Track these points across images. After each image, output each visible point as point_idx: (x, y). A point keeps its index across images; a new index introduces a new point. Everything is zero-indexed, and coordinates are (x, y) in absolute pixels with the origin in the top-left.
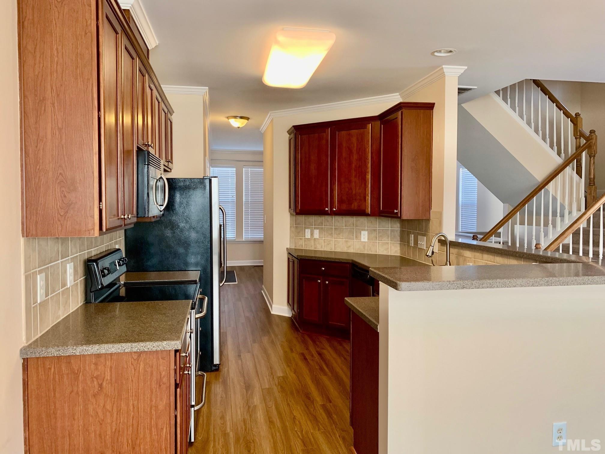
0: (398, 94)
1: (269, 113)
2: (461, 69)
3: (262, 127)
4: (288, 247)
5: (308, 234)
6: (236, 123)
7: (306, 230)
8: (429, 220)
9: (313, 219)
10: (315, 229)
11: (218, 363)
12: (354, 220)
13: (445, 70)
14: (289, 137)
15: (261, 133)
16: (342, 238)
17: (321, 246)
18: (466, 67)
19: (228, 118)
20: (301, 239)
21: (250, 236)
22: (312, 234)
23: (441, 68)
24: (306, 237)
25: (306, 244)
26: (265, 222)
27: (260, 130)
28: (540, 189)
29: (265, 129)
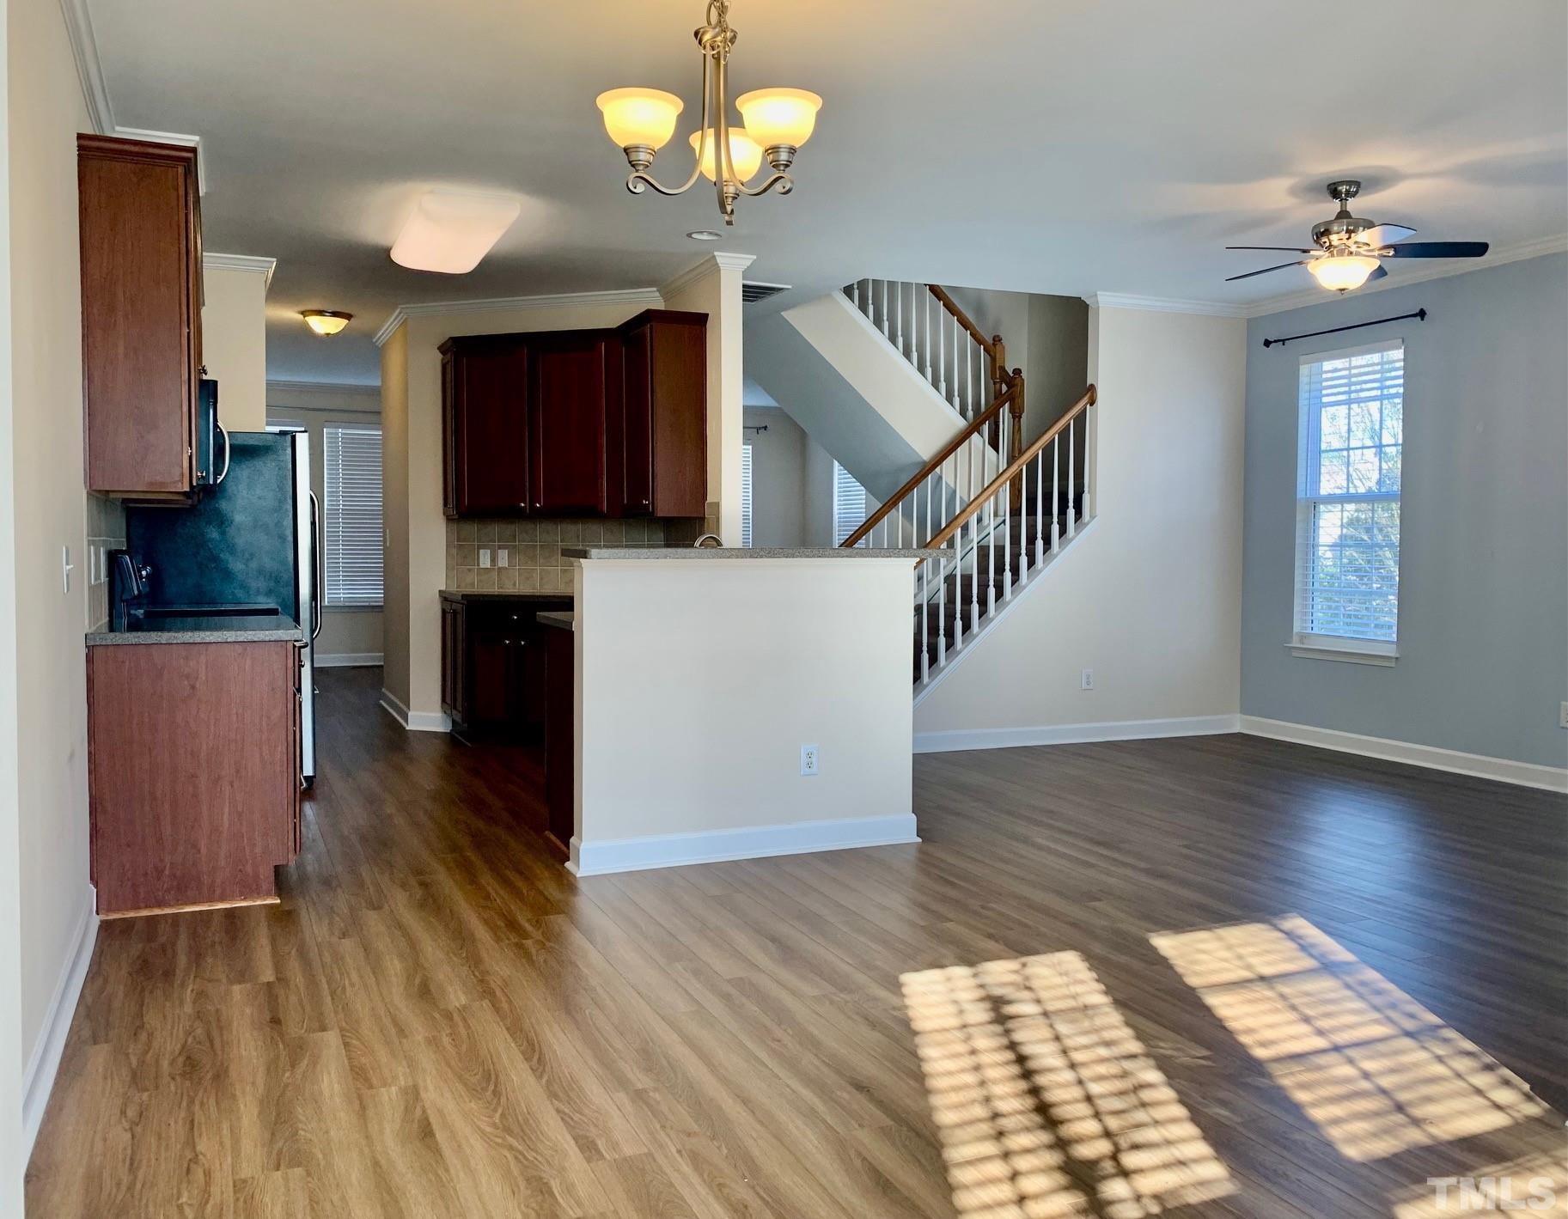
0: (655, 289)
1: (397, 308)
2: (746, 260)
3: (379, 335)
4: (443, 588)
5: (485, 560)
6: (324, 326)
7: (481, 551)
8: (703, 519)
9: (495, 529)
10: (499, 548)
11: (311, 774)
12: (578, 530)
13: (719, 260)
14: (443, 360)
15: (377, 347)
16: (555, 564)
17: (513, 582)
18: (755, 257)
19: (304, 313)
20: (469, 570)
21: (341, 595)
22: (493, 560)
23: (711, 255)
24: (482, 566)
25: (481, 581)
26: (388, 544)
27: (374, 340)
28: (925, 475)
29: (384, 339)
